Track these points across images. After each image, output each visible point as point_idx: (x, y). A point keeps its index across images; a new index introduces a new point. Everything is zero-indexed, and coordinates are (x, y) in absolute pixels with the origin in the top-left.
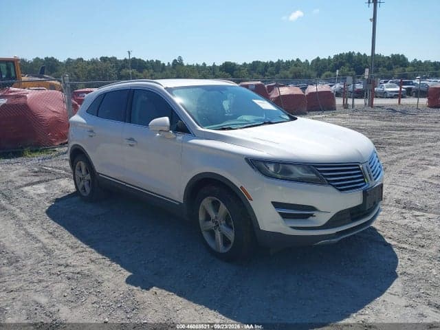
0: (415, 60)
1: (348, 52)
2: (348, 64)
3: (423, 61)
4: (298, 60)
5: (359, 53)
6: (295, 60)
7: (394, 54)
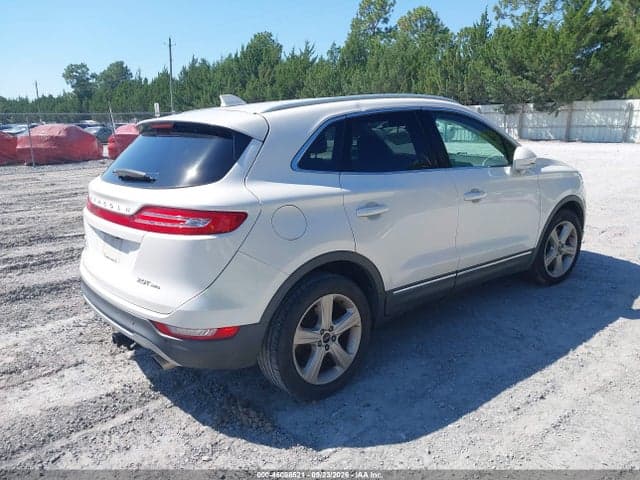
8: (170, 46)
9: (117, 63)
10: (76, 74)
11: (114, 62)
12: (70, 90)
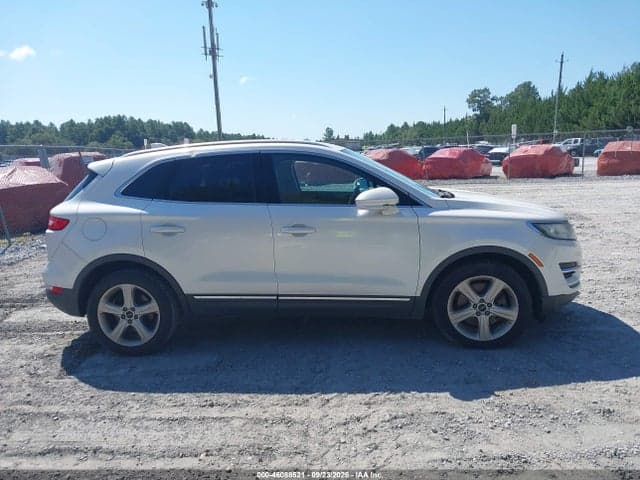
0: (201, 130)
1: (116, 115)
2: (118, 132)
3: (210, 132)
4: (36, 122)
5: (132, 118)
6: (32, 122)
7: (175, 121)
8: (562, 63)
9: (525, 84)
10: (479, 99)
11: (521, 83)
12: (471, 113)
